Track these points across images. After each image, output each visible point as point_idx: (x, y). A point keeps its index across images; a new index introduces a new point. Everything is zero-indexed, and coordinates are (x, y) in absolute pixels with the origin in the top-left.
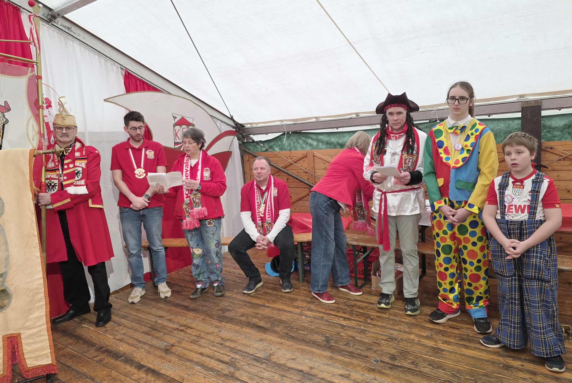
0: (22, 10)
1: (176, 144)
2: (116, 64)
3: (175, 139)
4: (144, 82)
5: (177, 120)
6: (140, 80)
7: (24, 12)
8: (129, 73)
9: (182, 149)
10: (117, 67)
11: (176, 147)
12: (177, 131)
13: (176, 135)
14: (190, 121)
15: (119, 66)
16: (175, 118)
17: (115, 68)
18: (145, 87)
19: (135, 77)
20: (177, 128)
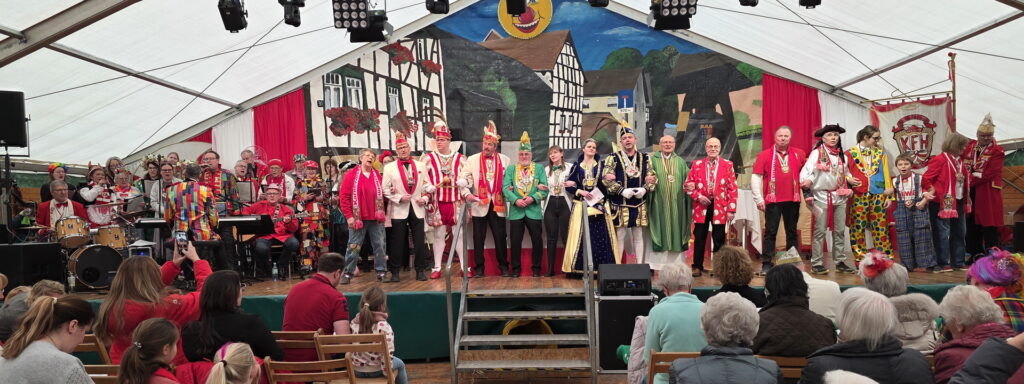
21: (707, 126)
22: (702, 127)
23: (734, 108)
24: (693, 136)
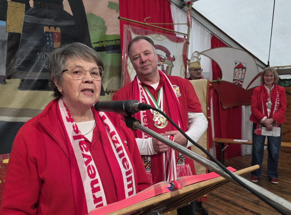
0: (171, 3)
1: (234, 80)
2: (209, 31)
3: (234, 77)
4: (221, 41)
5: (237, 65)
6: (219, 40)
7: (172, 4)
8: (214, 36)
9: (237, 84)
10: (209, 33)
11: (234, 82)
12: (236, 72)
13: (235, 75)
14: (244, 65)
15: (210, 32)
16: (236, 63)
17: (208, 33)
18: (221, 44)
19: (217, 39)
20: (237, 70)
21: (52, 29)
22: (46, 29)
23: (87, 10)
24: (33, 42)
